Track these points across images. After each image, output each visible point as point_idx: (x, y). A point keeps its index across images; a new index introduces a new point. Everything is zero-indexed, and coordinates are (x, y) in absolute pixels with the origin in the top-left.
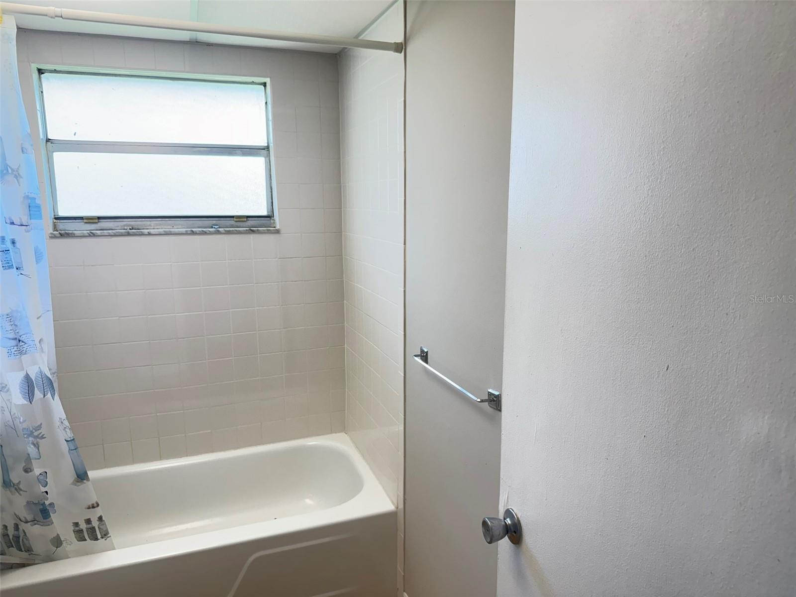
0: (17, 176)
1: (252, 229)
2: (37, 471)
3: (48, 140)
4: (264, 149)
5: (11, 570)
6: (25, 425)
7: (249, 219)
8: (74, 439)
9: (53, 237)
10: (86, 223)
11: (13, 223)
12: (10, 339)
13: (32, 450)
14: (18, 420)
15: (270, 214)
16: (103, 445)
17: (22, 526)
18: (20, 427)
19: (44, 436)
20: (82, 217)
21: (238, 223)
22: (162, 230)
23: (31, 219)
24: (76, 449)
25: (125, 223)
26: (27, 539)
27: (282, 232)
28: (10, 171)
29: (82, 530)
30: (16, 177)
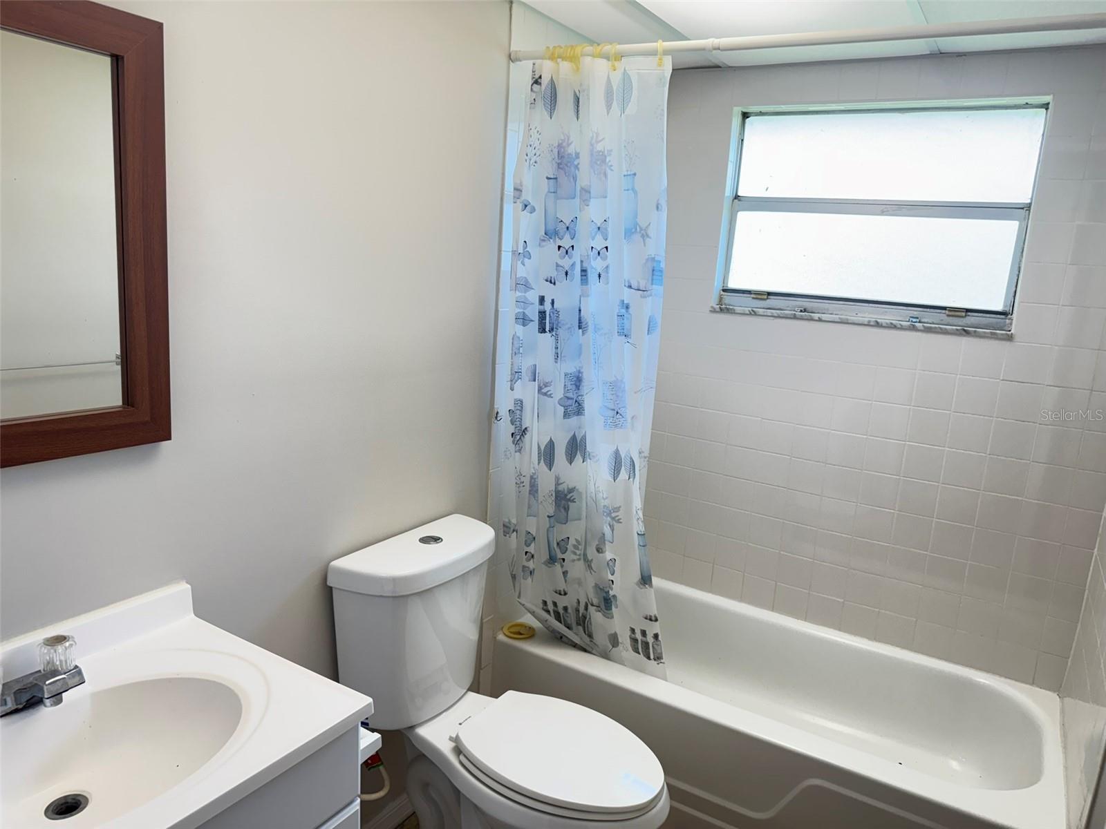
0: (645, 236)
1: (965, 328)
2: (609, 555)
3: (737, 197)
4: (1023, 208)
5: (573, 648)
6: (606, 502)
7: (969, 313)
8: (644, 534)
9: (713, 311)
10: (753, 298)
11: (630, 287)
12: (608, 408)
13: (607, 530)
14: (601, 494)
15: (1007, 309)
16: (714, 564)
17: (592, 609)
18: (603, 503)
19: (621, 521)
20: (750, 291)
21: (951, 318)
22: (837, 316)
23: (652, 284)
24: (643, 546)
25: (798, 303)
26: (591, 624)
27: (1017, 338)
28: (638, 229)
29: (637, 640)
30: (643, 236)
